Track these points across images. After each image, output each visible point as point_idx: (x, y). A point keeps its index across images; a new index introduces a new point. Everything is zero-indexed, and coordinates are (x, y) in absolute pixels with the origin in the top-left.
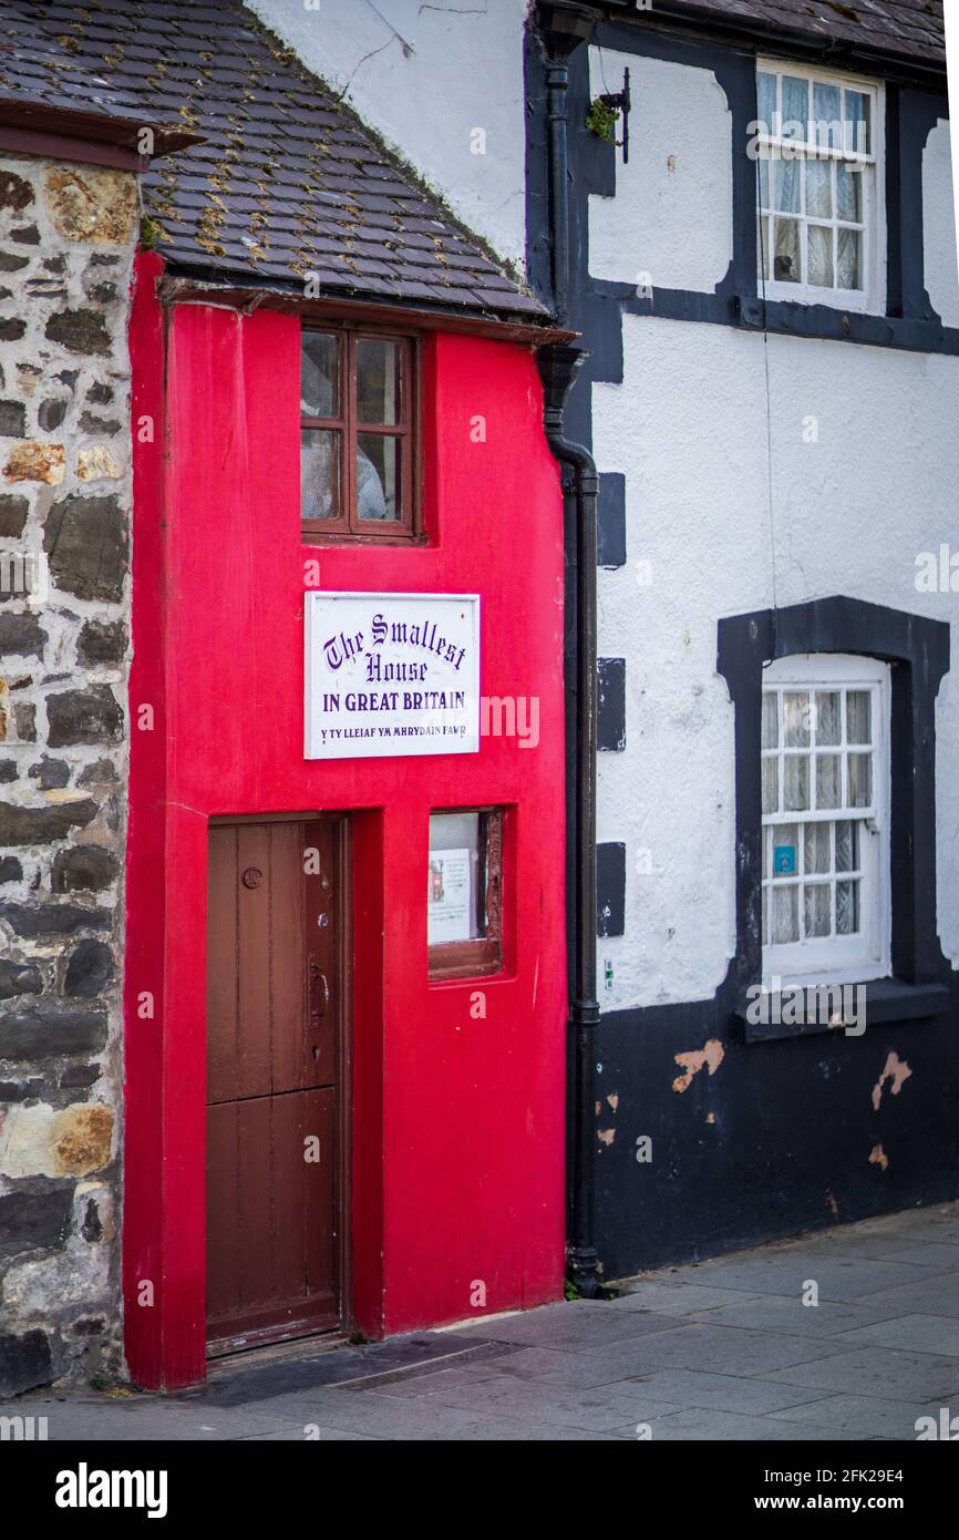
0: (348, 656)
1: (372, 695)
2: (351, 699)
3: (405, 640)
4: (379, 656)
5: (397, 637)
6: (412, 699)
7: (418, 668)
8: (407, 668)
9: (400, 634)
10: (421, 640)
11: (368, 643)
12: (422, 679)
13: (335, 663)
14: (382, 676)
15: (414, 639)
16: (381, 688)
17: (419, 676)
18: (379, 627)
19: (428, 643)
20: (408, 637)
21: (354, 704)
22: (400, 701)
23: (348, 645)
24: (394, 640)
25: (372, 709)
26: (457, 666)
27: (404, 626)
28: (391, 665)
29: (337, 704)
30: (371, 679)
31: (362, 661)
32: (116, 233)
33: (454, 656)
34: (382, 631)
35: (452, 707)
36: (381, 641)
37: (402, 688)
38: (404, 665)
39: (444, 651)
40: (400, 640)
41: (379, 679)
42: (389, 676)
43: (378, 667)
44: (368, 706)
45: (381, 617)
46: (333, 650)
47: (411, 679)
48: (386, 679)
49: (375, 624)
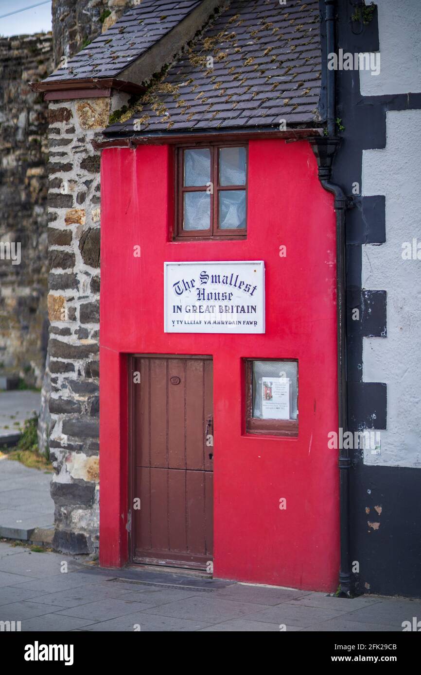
0: (186, 289)
1: (200, 306)
2: (188, 308)
3: (219, 282)
4: (204, 289)
5: (214, 281)
6: (224, 308)
7: (227, 295)
8: (221, 295)
9: (216, 279)
10: (229, 282)
11: (197, 284)
12: (230, 299)
13: (179, 292)
14: (206, 297)
15: (225, 281)
16: (205, 304)
17: (228, 298)
18: (204, 277)
19: (233, 283)
20: (221, 281)
21: (189, 310)
22: (217, 309)
23: (186, 285)
24: (213, 282)
25: (200, 312)
26: (252, 294)
27: (219, 276)
28: (211, 293)
29: (180, 309)
30: (200, 299)
31: (194, 291)
32: (102, 123)
33: (250, 289)
34: (206, 278)
35: (248, 312)
36: (205, 283)
37: (217, 303)
38: (219, 294)
39: (243, 287)
40: (216, 282)
41: (204, 299)
42: (210, 298)
43: (203, 294)
44: (198, 311)
45: (205, 272)
46: (178, 286)
47: (223, 300)
48: (208, 299)
49: (201, 275)
